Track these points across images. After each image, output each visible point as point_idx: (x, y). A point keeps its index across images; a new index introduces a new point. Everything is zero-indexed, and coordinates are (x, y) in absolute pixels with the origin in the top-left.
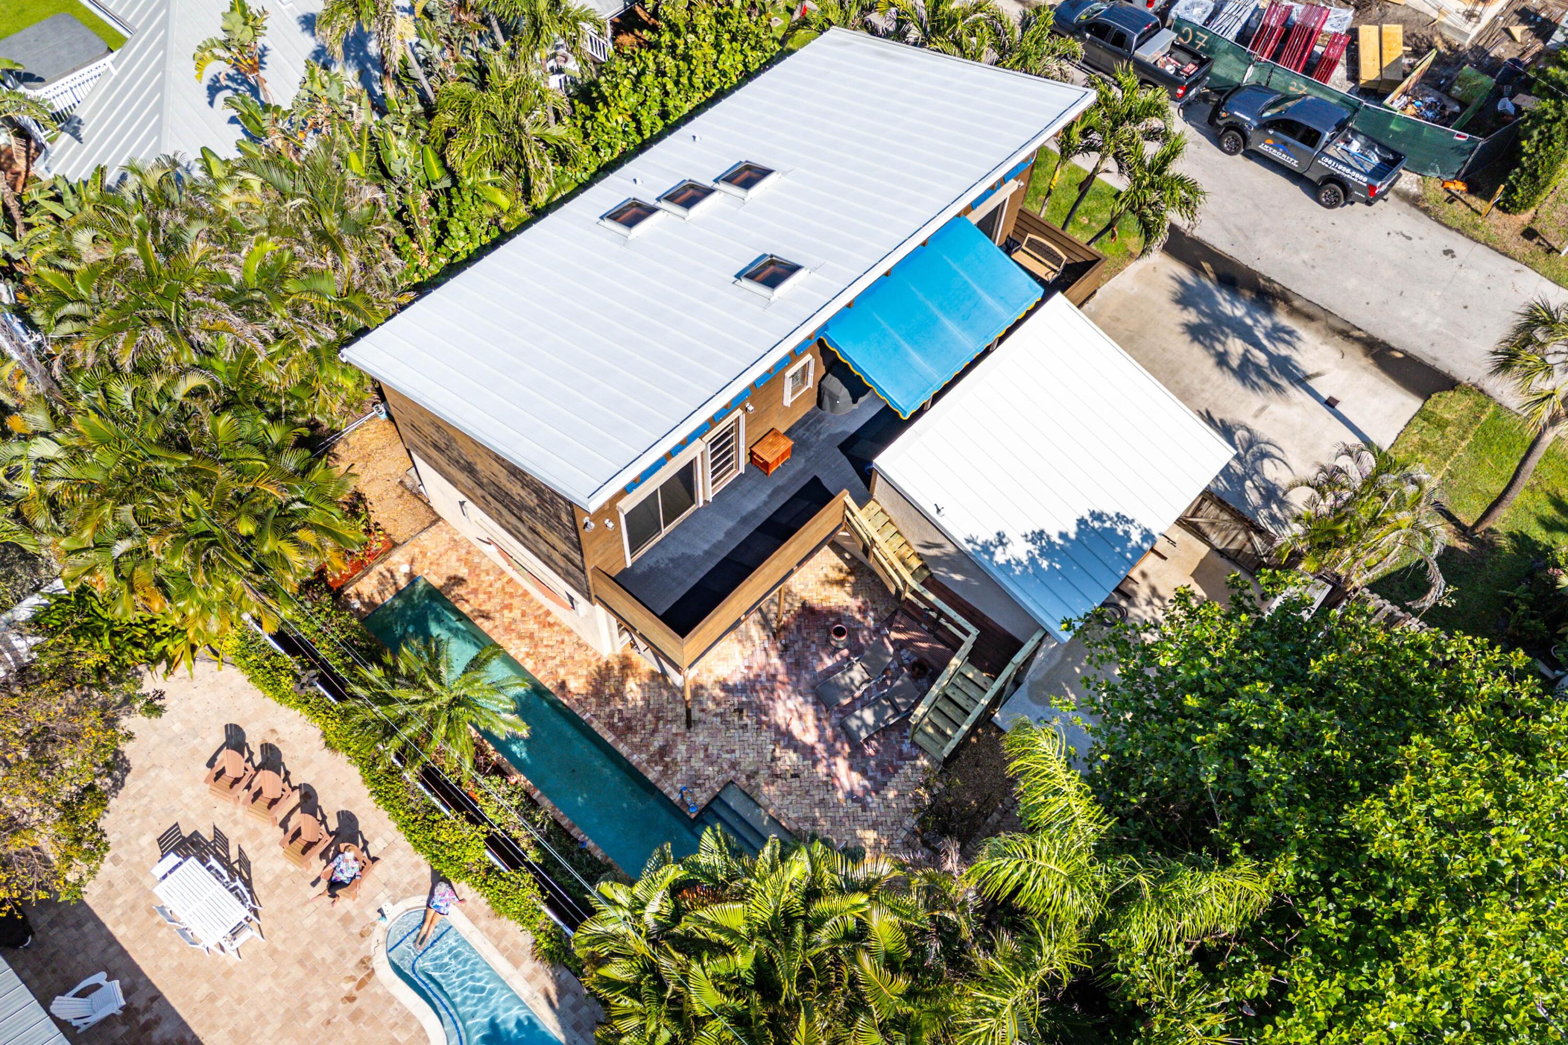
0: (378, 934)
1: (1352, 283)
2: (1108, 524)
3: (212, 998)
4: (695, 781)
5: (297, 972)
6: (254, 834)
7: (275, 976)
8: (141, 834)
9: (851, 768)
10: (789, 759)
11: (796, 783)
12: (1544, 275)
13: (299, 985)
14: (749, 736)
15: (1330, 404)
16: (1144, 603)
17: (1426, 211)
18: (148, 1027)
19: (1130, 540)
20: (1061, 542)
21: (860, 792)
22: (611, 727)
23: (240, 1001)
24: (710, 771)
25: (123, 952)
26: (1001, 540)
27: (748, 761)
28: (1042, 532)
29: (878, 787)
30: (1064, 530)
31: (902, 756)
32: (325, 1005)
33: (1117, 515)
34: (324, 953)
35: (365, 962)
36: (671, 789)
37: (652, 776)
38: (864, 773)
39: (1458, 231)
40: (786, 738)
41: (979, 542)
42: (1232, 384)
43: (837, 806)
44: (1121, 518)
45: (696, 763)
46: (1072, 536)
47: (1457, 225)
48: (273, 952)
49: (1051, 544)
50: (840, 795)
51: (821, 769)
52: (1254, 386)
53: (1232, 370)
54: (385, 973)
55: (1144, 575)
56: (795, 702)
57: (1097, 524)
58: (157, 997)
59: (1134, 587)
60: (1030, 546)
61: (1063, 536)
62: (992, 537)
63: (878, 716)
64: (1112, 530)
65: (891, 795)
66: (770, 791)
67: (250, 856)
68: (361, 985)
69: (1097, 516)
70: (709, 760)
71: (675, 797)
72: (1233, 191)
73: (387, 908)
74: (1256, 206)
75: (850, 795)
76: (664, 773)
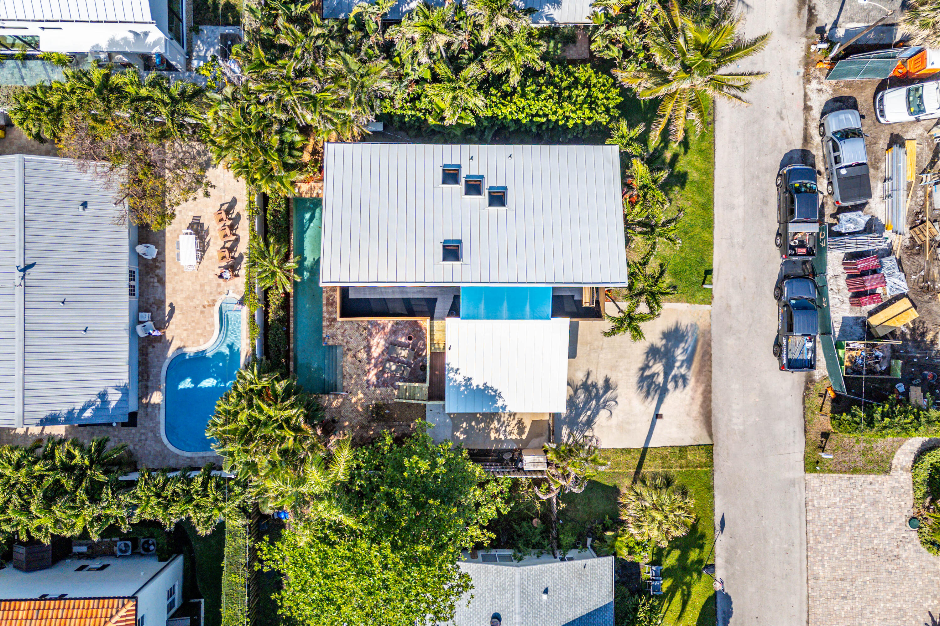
0: (223, 296)
1: (735, 386)
2: (493, 394)
3: (175, 274)
4: (333, 336)
5: (198, 288)
6: (216, 238)
7: (193, 283)
8: (191, 211)
9: (376, 374)
10: (363, 355)
11: (358, 363)
12: (806, 452)
13: (196, 291)
14: (360, 338)
15: (657, 416)
17: (807, 389)
18: (157, 267)
19: (496, 403)
21: (371, 383)
22: (328, 299)
23: (181, 281)
24: (340, 337)
25: (164, 242)
26: (457, 371)
27: (352, 345)
29: (377, 386)
31: (392, 385)
32: (198, 302)
33: (500, 393)
34: (207, 288)
35: (214, 301)
36: (326, 332)
37: (324, 323)
38: (378, 378)
39: (805, 407)
40: (368, 349)
42: (634, 379)
43: (361, 380)
44: (500, 395)
45: (339, 332)
47: (807, 405)
48: (197, 277)
50: (365, 378)
51: (368, 367)
52: (641, 387)
53: (642, 374)
54: (217, 308)
56: (382, 342)
57: (490, 391)
58: (164, 261)
62: (455, 368)
63: (396, 370)
65: (378, 392)
66: (349, 358)
67: (211, 244)
68: (209, 306)
69: (492, 389)
70: (343, 334)
71: (324, 335)
72: (752, 311)
73: (231, 292)
74: (750, 326)
75: (368, 381)
76: (328, 326)
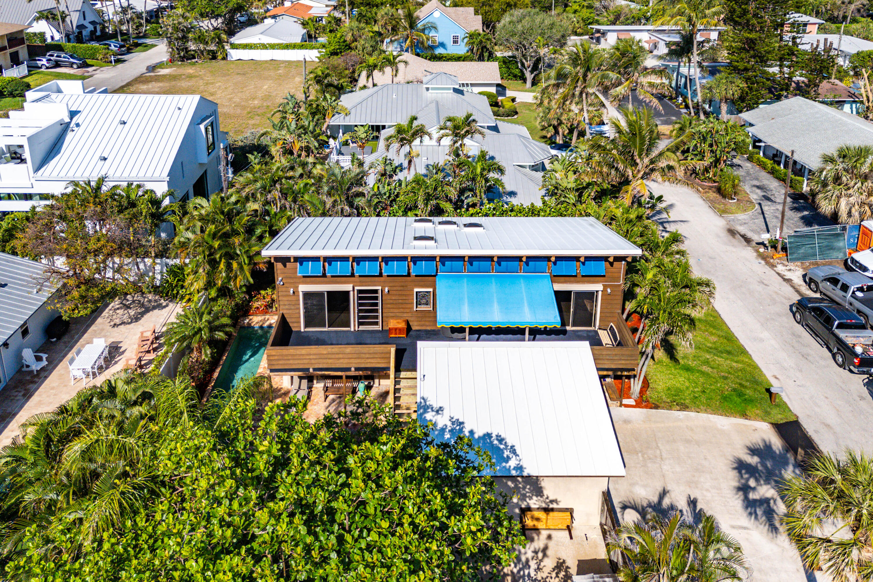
2: (502, 447)
16: (532, 549)
19: (507, 462)
20: (467, 434)
26: (439, 411)
28: (463, 423)
30: (475, 430)
33: (512, 447)
41: (428, 403)
44: (513, 450)
46: (476, 436)
49: (461, 430)
55: (549, 537)
57: (496, 442)
59: (536, 537)
60: (449, 424)
61: (472, 432)
62: (436, 406)
64: (502, 451)
69: (501, 440)
